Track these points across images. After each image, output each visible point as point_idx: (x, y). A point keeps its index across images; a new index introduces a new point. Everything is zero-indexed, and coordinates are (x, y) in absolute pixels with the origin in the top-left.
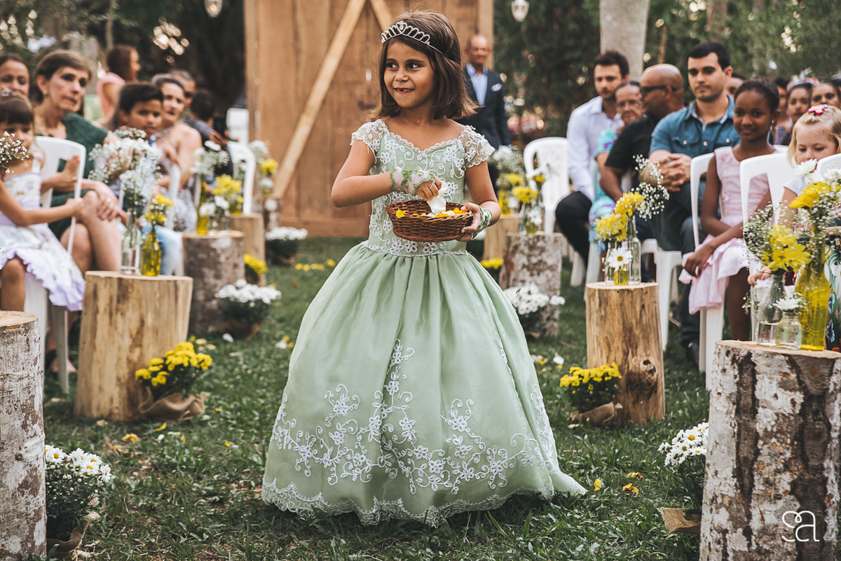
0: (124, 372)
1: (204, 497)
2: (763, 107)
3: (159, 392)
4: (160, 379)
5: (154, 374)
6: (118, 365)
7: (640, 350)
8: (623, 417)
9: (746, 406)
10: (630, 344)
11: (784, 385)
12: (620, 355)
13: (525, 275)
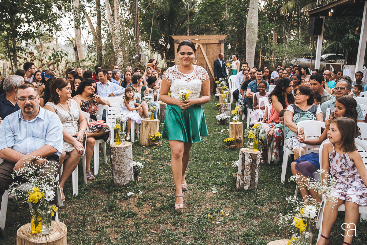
0: (148, 137)
1: (160, 165)
2: (264, 86)
3: (154, 141)
4: (154, 139)
5: (153, 138)
6: (147, 136)
7: (239, 135)
8: (235, 147)
9: (243, 161)
10: (237, 134)
11: (249, 158)
12: (235, 136)
13: (224, 111)
